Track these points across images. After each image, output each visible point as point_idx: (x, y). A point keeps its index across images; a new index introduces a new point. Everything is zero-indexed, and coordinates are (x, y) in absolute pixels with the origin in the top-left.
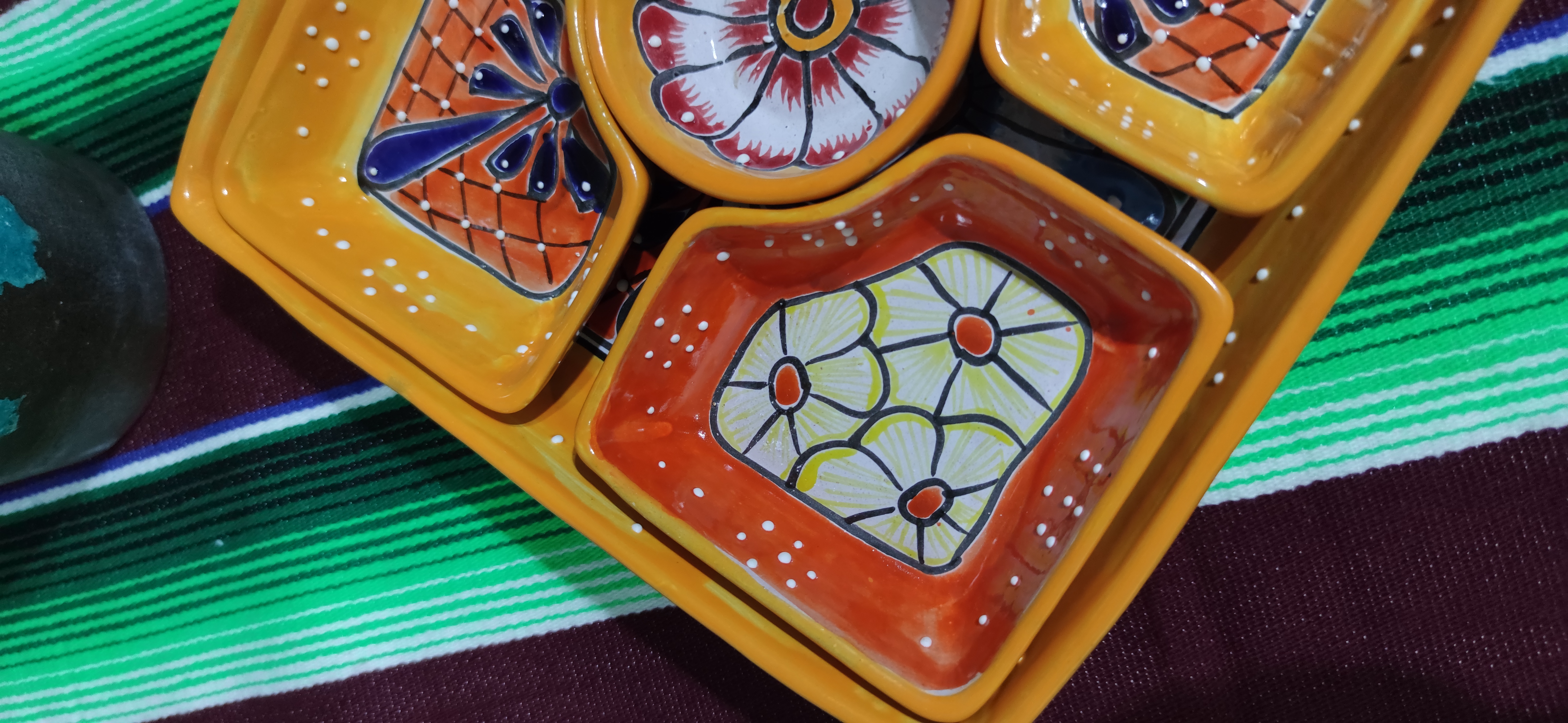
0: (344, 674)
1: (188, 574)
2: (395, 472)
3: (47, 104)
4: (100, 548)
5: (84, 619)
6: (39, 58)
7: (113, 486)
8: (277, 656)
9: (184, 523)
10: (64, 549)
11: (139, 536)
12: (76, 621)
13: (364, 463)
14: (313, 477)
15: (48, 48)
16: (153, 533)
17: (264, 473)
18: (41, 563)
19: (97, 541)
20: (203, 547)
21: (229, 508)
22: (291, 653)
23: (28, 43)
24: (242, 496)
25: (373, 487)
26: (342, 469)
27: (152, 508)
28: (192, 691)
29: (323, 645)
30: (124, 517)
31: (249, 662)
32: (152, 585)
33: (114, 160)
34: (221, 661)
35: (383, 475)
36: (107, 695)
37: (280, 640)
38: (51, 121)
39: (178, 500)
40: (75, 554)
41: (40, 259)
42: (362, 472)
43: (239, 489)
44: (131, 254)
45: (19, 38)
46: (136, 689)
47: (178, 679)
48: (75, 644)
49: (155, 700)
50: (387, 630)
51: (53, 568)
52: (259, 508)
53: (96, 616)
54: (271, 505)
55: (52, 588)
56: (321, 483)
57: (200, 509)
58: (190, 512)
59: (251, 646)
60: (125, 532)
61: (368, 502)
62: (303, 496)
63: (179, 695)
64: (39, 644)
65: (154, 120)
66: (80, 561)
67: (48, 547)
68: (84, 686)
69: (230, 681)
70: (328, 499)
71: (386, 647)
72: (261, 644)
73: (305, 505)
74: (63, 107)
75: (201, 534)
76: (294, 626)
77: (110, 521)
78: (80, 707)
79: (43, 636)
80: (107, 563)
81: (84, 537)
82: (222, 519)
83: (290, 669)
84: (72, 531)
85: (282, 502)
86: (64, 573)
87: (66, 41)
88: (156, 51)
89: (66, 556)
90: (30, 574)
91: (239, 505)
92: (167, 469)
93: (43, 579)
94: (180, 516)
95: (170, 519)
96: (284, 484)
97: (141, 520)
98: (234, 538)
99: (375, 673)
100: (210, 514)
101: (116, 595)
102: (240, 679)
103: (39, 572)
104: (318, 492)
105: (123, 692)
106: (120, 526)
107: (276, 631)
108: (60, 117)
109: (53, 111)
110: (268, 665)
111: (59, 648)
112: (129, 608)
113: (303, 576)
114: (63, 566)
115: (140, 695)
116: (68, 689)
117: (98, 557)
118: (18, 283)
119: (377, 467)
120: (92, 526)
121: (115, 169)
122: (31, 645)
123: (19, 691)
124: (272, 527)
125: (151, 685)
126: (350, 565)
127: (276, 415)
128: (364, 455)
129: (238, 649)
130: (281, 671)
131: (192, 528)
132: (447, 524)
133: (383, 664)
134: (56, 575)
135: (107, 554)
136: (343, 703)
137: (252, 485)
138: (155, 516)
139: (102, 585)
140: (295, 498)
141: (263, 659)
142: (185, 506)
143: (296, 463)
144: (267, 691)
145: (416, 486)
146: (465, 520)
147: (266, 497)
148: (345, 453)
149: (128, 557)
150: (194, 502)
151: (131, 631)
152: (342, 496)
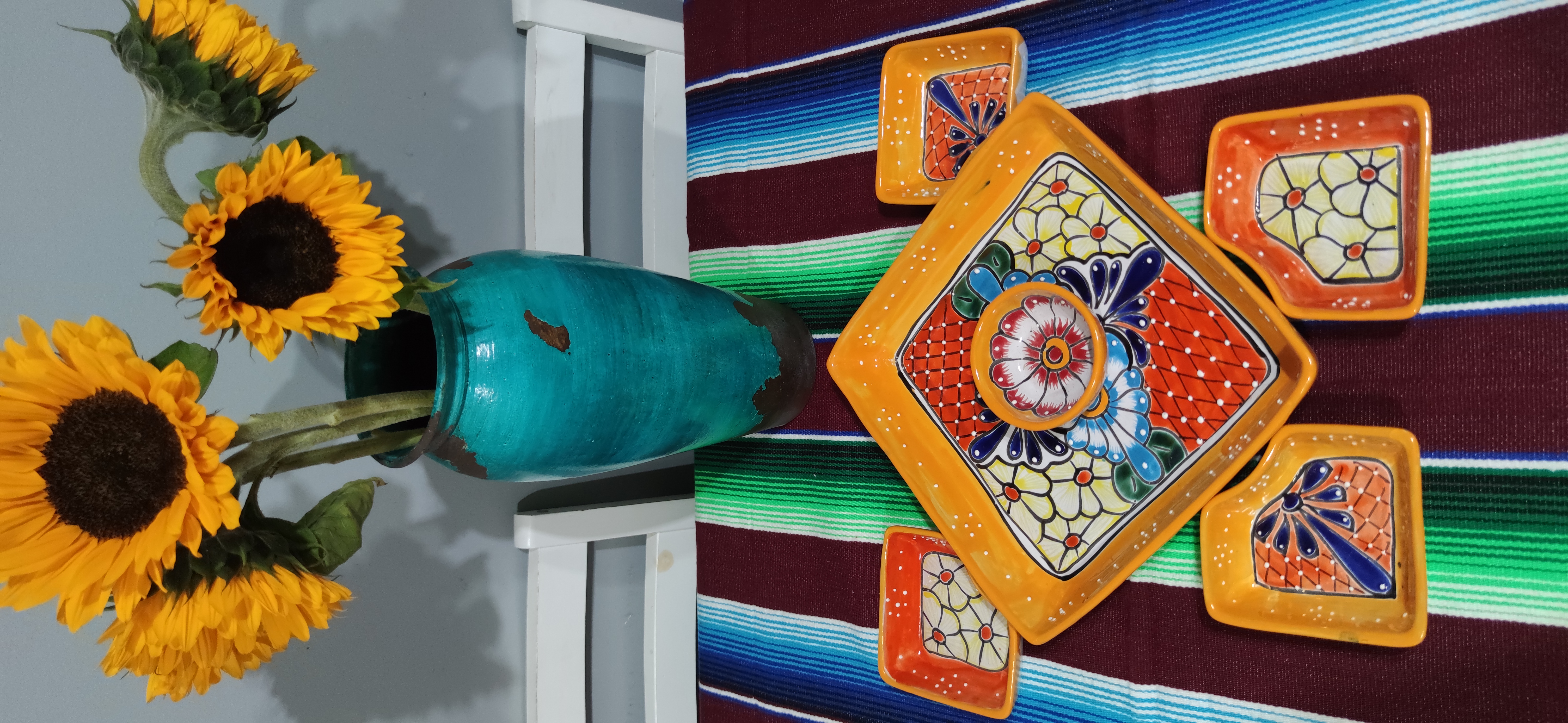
0: (849, 540)
1: (801, 483)
2: (882, 471)
3: (787, 289)
4: (771, 462)
5: (760, 486)
6: (786, 268)
7: (781, 440)
8: (827, 525)
9: (803, 463)
10: (758, 458)
11: (786, 462)
12: (757, 486)
13: (872, 463)
14: (853, 463)
15: (790, 265)
16: (791, 463)
17: (836, 456)
18: (749, 460)
19: (771, 459)
20: (808, 475)
21: (821, 464)
22: (832, 525)
23: (783, 260)
24: (826, 461)
25: (873, 473)
26: (864, 463)
27: (793, 453)
28: (794, 527)
29: (844, 527)
30: (783, 453)
31: (816, 523)
32: (787, 482)
33: (805, 317)
34: (806, 519)
35: (878, 470)
36: (763, 518)
37: (829, 519)
38: (786, 294)
39: (803, 454)
40: (762, 461)
41: (781, 369)
42: (871, 466)
43: (826, 458)
44: (807, 362)
45: (780, 257)
46: (773, 519)
47: (790, 520)
48: (755, 495)
49: (780, 525)
50: (867, 528)
51: (753, 463)
52: (832, 468)
53: (765, 487)
54: (836, 468)
55: (751, 471)
56: (855, 466)
57: (810, 460)
58: (806, 460)
59: (818, 518)
60: (782, 459)
61: (871, 478)
62: (848, 469)
63: (789, 526)
64: (742, 490)
65: (823, 308)
66: (763, 464)
67: (753, 455)
68: (755, 511)
69: (808, 527)
70: (856, 473)
71: (865, 534)
72: (822, 518)
73: (847, 472)
74: (792, 291)
75: (808, 469)
76: (835, 516)
77: (777, 453)
78: (752, 519)
79: (744, 488)
80: (773, 468)
81: (767, 455)
82: (817, 467)
83: (830, 531)
84: (763, 452)
85: (840, 468)
86: (757, 467)
87: (797, 264)
88: (830, 283)
89: (758, 460)
90: (744, 463)
91: (825, 464)
92: (801, 440)
93: (748, 466)
94: (802, 460)
95: (798, 459)
96: (842, 462)
97: (788, 456)
98: (820, 476)
99: (860, 543)
100: (814, 463)
101: (774, 481)
102: (811, 528)
103: (747, 463)
104: (853, 469)
105: (769, 518)
106: (780, 456)
107: (828, 515)
108: (789, 294)
109: (787, 291)
110: (823, 527)
111: (749, 494)
112: (777, 488)
113: (842, 499)
114: (756, 464)
115: (775, 522)
116: (749, 511)
117: (770, 465)
118: (773, 377)
119: (876, 466)
120: (770, 452)
121: (805, 320)
122: (739, 490)
123: (731, 505)
124: (835, 477)
125: (779, 519)
126: (859, 500)
127: (845, 435)
128: (872, 460)
129: (813, 517)
130: (827, 531)
131: (806, 466)
132: (896, 497)
133: (863, 540)
134: (753, 467)
135: (774, 465)
136: (846, 550)
137: (830, 458)
138: (794, 456)
139: (769, 476)
140: (844, 468)
141: (822, 524)
142: (805, 457)
143: (848, 456)
144: (820, 536)
145: (888, 478)
146: (903, 497)
147: (835, 465)
148: (866, 457)
149: (780, 468)
150: (808, 457)
151: (776, 497)
152: (861, 473)
